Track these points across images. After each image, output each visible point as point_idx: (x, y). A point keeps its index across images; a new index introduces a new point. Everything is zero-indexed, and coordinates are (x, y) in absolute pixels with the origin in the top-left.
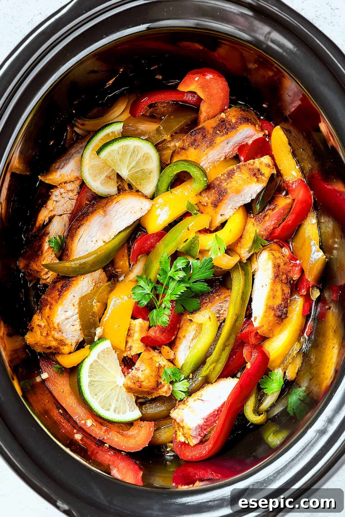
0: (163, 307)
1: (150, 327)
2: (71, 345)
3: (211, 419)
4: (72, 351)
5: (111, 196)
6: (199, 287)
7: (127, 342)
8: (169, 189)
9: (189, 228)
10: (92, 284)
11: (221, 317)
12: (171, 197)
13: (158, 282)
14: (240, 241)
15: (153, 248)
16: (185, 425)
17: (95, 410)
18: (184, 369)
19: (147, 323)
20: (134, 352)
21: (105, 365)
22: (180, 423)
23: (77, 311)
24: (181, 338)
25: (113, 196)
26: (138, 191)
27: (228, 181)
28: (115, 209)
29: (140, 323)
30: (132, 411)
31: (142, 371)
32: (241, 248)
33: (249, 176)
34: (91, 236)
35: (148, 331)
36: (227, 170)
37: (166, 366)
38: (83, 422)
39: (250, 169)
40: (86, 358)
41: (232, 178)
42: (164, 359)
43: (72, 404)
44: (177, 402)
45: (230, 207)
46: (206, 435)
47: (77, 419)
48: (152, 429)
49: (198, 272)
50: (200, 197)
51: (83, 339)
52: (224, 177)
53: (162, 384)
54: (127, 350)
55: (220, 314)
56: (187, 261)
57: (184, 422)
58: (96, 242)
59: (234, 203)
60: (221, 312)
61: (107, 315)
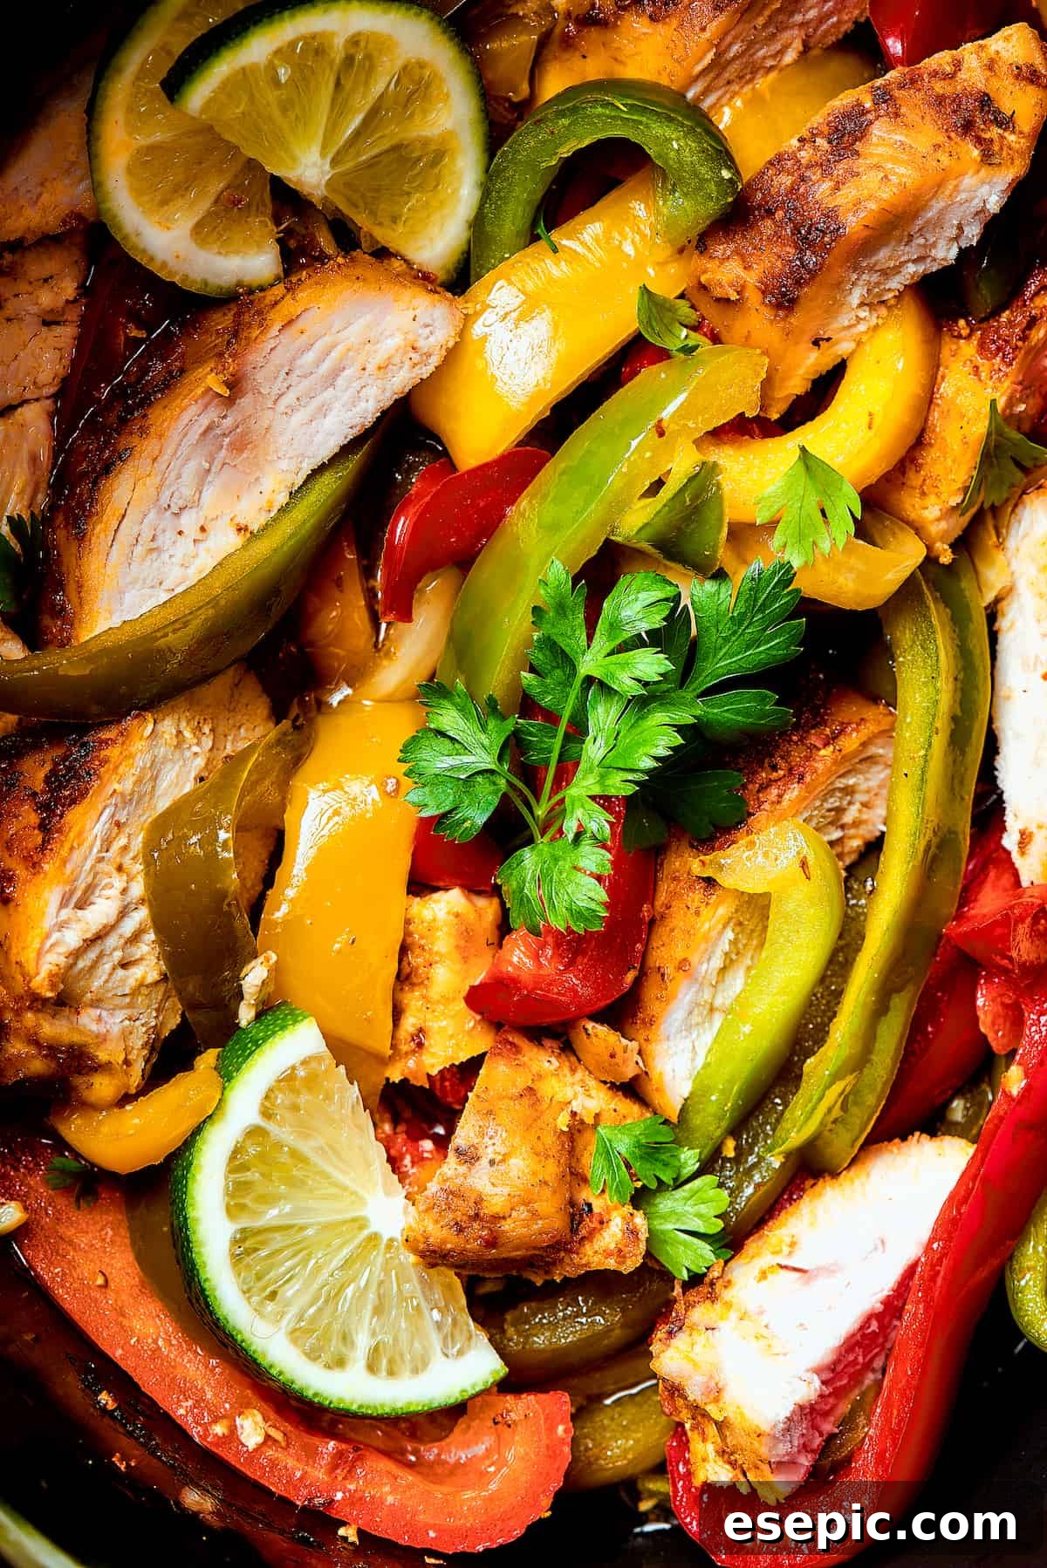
0: (571, 836)
1: (504, 928)
2: (127, 1062)
3: (851, 1358)
4: (133, 1091)
5: (250, 291)
6: (738, 712)
7: (397, 1013)
8: (541, 230)
9: (664, 424)
10: (198, 744)
11: (850, 838)
12: (555, 272)
13: (527, 706)
14: (913, 460)
15: (489, 538)
16: (730, 1413)
17: (274, 1372)
18: (696, 1120)
19: (488, 908)
20: (438, 1057)
21: (305, 1147)
22: (708, 1408)
23: (138, 889)
24: (669, 970)
25: (262, 289)
26: (382, 253)
27: (840, 169)
28: (279, 358)
29: (457, 915)
30: (460, 1353)
31: (492, 1163)
32: (923, 494)
33: (941, 138)
34: (175, 509)
35: (500, 946)
36: (825, 110)
37: (605, 1116)
38: (219, 1429)
39: (940, 100)
40: (204, 1122)
41: (857, 153)
42: (592, 1083)
43: (155, 1341)
44: (678, 1290)
45: (856, 297)
46: (832, 1437)
47: (190, 1419)
48: (561, 1429)
49: (726, 639)
50: (699, 262)
51: (179, 1020)
52: (816, 149)
53: (596, 1210)
54: (404, 1048)
55: (843, 827)
56: (669, 591)
57: (727, 1397)
58: (199, 536)
59: (875, 278)
60: (848, 818)
61: (291, 893)
